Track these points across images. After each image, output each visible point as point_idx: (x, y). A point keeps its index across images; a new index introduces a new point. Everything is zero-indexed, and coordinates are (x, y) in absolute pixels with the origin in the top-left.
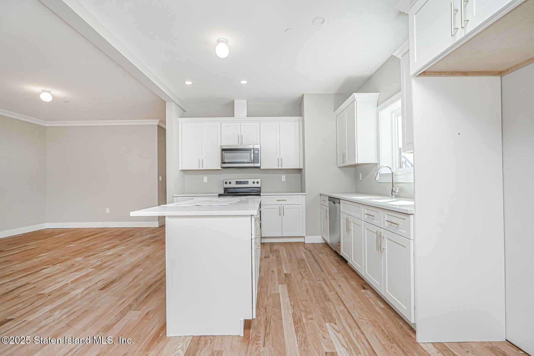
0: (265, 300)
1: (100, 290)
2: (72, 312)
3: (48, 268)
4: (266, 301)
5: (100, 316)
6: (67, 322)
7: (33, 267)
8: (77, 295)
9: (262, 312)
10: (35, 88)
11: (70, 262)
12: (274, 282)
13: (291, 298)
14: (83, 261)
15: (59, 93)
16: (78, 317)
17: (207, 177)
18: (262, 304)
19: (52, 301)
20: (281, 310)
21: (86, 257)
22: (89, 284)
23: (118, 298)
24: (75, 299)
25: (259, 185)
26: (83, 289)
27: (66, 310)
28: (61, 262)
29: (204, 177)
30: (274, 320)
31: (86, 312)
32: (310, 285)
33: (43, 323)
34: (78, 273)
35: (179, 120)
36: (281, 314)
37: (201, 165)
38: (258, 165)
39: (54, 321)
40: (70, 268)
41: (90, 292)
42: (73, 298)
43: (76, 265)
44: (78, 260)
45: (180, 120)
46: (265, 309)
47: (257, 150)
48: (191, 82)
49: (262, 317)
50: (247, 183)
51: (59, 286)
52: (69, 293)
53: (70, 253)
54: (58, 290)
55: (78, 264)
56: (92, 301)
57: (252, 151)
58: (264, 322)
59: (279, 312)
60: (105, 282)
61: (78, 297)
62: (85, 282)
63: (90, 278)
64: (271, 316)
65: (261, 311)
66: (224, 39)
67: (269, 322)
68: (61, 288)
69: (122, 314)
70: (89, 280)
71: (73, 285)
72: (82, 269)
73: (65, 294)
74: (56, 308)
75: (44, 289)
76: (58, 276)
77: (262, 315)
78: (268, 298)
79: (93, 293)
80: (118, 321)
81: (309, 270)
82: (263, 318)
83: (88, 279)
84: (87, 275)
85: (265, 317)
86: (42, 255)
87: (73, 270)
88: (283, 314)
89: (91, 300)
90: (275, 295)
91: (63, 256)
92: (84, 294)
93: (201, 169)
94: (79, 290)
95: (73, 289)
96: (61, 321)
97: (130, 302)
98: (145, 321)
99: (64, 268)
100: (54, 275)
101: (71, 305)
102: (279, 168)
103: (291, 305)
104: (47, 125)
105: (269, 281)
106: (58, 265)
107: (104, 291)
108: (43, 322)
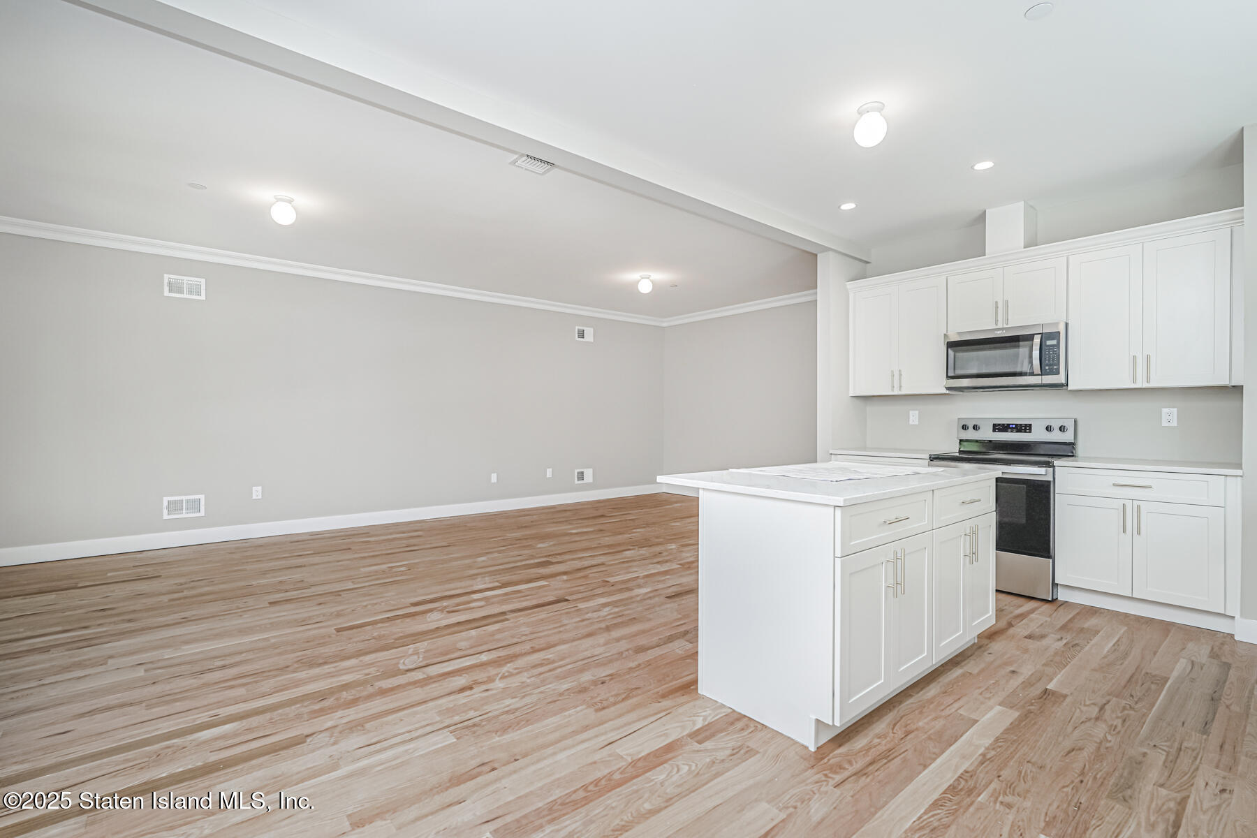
0: (925, 718)
1: (667, 597)
2: (620, 614)
3: (633, 549)
4: (925, 721)
5: (644, 632)
6: (609, 624)
7: (619, 545)
8: (637, 596)
9: (893, 735)
10: (631, 276)
11: (658, 549)
12: (988, 695)
13: (1000, 744)
14: (675, 551)
15: (660, 276)
16: (622, 623)
17: (917, 412)
18: (909, 722)
19: (610, 594)
20: (943, 752)
21: (683, 546)
22: (661, 586)
23: (680, 616)
24: (634, 600)
25: (1068, 437)
26: (649, 590)
27: (616, 610)
28: (650, 546)
29: (911, 412)
30: (905, 760)
31: (633, 620)
32: (1101, 743)
33: (587, 616)
34: (659, 566)
35: (848, 287)
36: (935, 759)
37: (896, 385)
38: (1060, 379)
39: (599, 617)
40: (655, 556)
41: (654, 597)
42: (632, 598)
43: (665, 554)
44: (671, 547)
45: (850, 285)
46: (907, 734)
47: (1055, 335)
48: (852, 202)
49: (884, 742)
50: (1026, 428)
51: (628, 576)
52: (633, 589)
53: (668, 535)
54: (624, 582)
55: (667, 554)
56: (648, 609)
57: (1037, 340)
58: (878, 753)
59: (934, 753)
60: (680, 589)
61: (638, 599)
62: (659, 581)
63: (668, 577)
64: (907, 750)
65: (893, 733)
66: (876, 104)
67: (890, 758)
68: (629, 580)
69: (669, 639)
70: (664, 580)
71: (642, 581)
72: (667, 561)
73: (629, 589)
74: (609, 602)
75: (613, 576)
76: (635, 564)
77: (888, 739)
78: (935, 719)
79: (657, 599)
80: (658, 646)
81: (1150, 709)
82: (885, 745)
83: (663, 578)
84: (666, 573)
85: (889, 746)
86: (638, 530)
87: (656, 560)
88: (939, 761)
89: (648, 606)
90: (962, 719)
91: (657, 538)
92: (646, 597)
93: (896, 392)
94: (645, 589)
95: (640, 586)
96: (604, 620)
97: (689, 628)
98: (688, 661)
99: (648, 555)
100: (631, 561)
101: (625, 605)
102: (1138, 385)
103: (984, 755)
104: (665, 325)
105: (979, 688)
106: (645, 549)
107: (670, 600)
108: (589, 615)
